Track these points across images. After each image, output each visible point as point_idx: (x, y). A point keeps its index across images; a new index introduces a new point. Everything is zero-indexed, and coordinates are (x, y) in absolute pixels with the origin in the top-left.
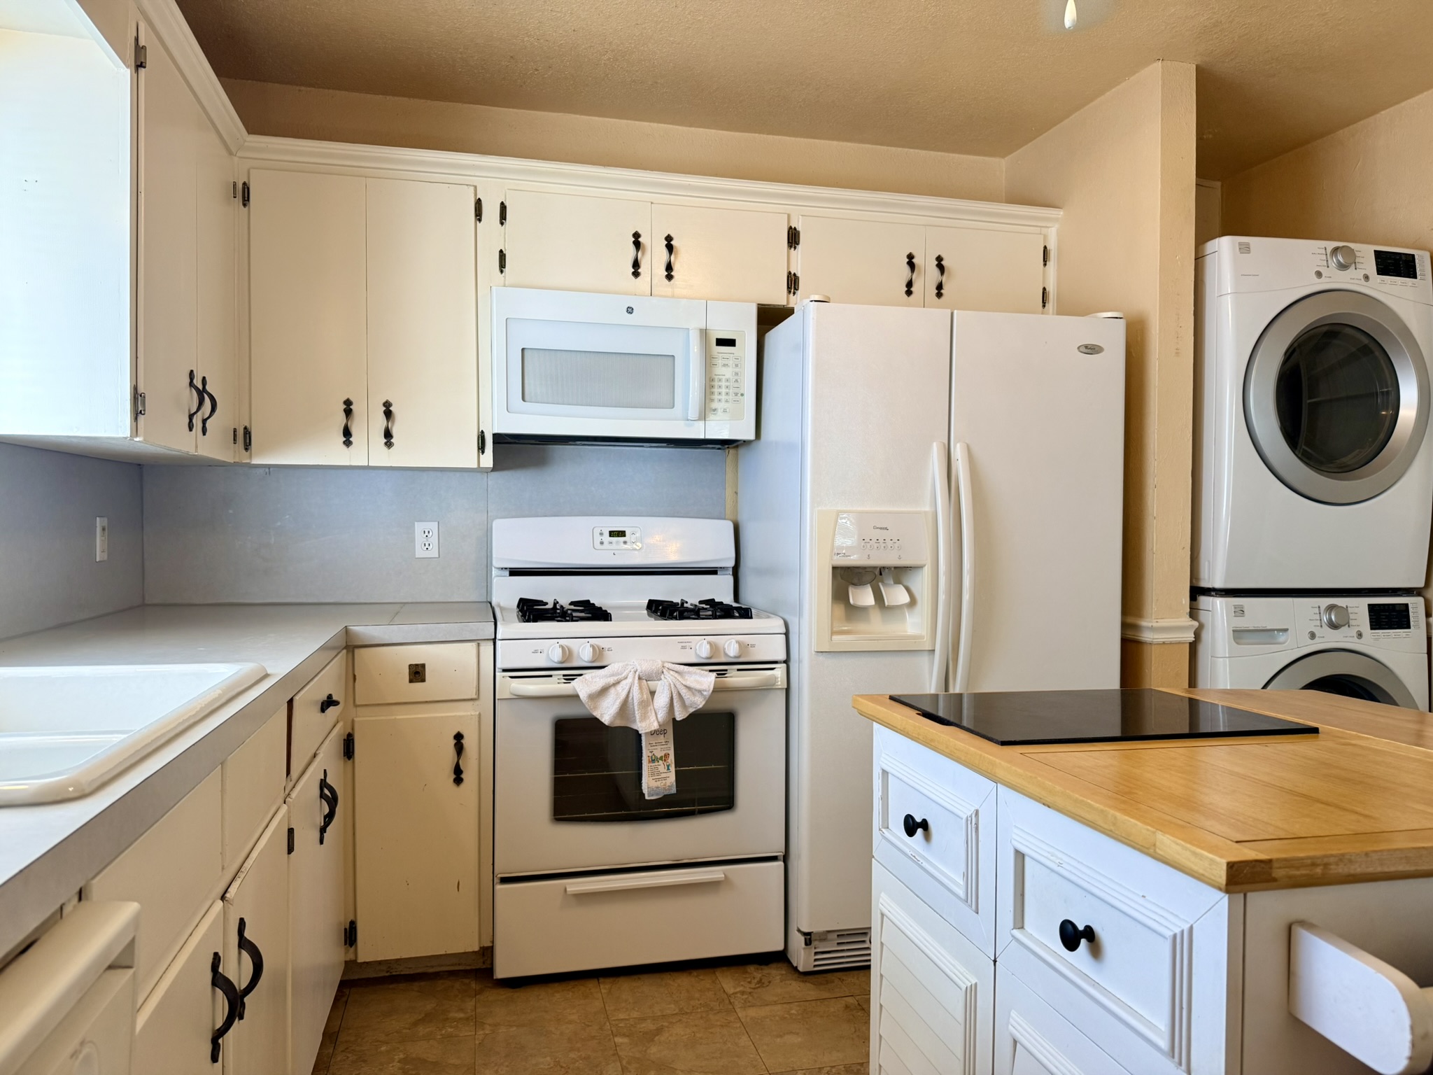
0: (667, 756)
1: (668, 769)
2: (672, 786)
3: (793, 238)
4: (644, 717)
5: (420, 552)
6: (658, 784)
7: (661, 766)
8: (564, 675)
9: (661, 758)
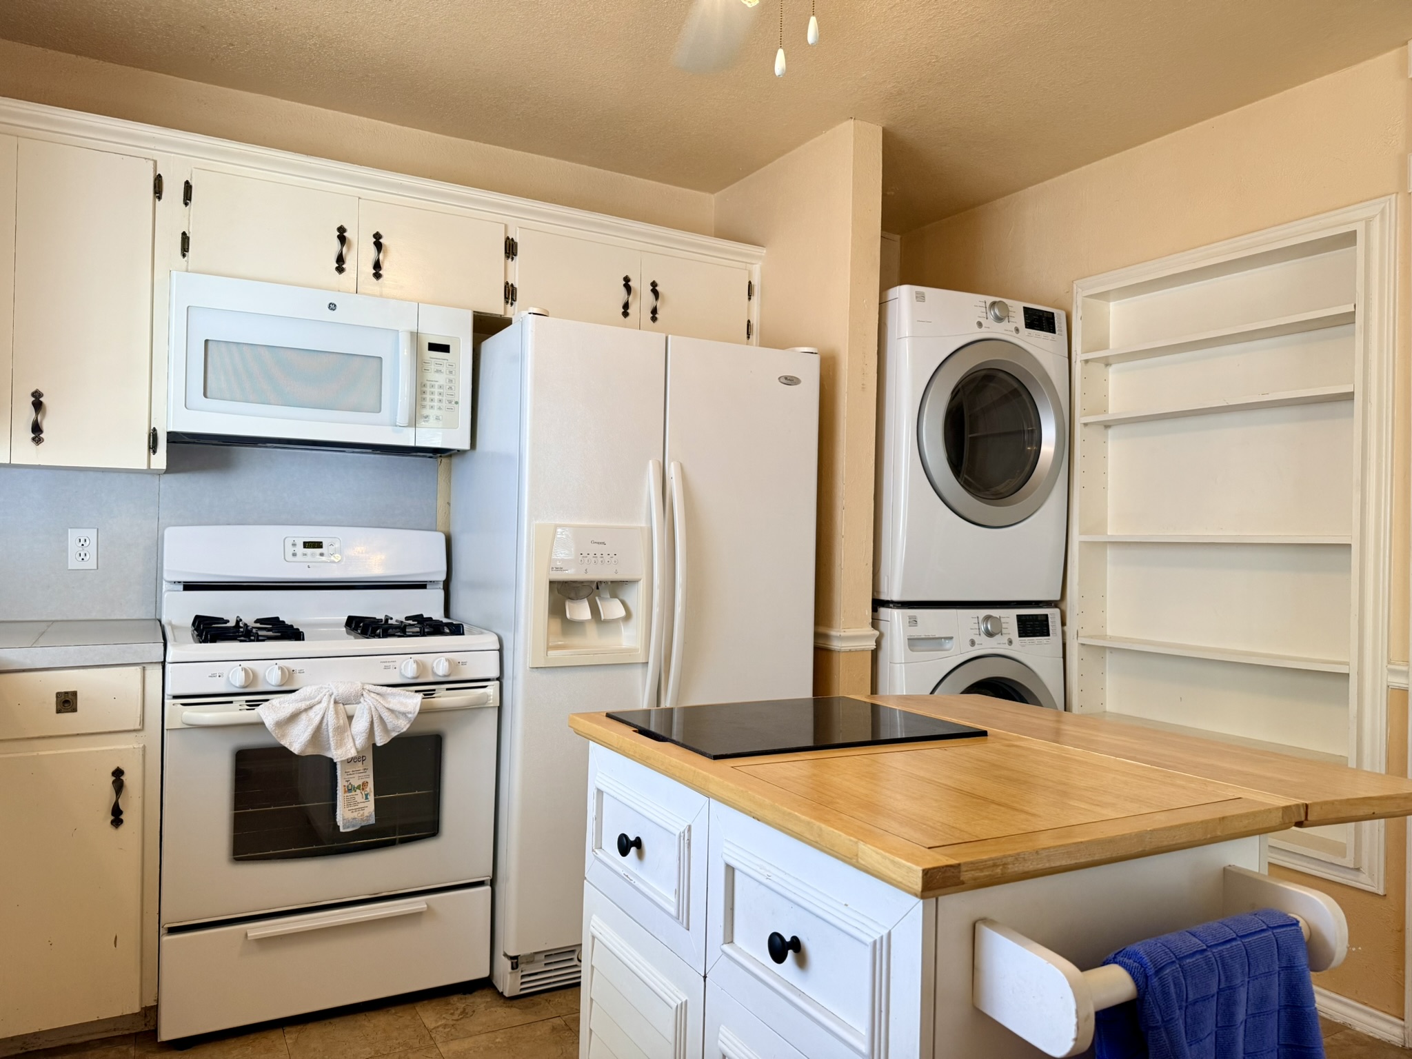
0: (365, 784)
1: (367, 798)
2: (370, 816)
3: (511, 249)
4: (340, 744)
5: (74, 563)
6: (355, 815)
7: (359, 796)
8: (247, 701)
9: (359, 787)
